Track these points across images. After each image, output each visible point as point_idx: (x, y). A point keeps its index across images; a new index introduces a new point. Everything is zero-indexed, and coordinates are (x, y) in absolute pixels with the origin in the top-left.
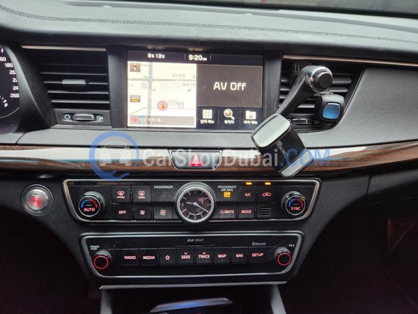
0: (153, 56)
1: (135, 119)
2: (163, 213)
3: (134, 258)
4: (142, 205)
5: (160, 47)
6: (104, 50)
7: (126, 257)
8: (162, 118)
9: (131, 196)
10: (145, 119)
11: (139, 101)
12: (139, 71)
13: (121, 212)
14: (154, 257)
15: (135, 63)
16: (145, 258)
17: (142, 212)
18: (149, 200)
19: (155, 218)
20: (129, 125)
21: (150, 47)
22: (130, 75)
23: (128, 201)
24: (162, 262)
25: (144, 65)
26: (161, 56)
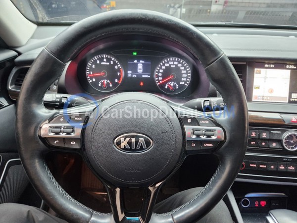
0: (268, 66)
1: (256, 97)
2: (274, 145)
3: (255, 166)
4: (264, 140)
5: (272, 62)
6: (245, 63)
7: (251, 165)
8: (270, 97)
9: (259, 135)
10: (261, 97)
11: (259, 88)
12: (260, 73)
13: (252, 143)
14: (265, 166)
15: (258, 69)
16: (261, 166)
17: (263, 144)
18: (268, 138)
19: (270, 147)
20: (253, 100)
21: (266, 62)
22: (256, 75)
23: (257, 137)
24: (269, 169)
25: (263, 70)
26: (272, 66)
